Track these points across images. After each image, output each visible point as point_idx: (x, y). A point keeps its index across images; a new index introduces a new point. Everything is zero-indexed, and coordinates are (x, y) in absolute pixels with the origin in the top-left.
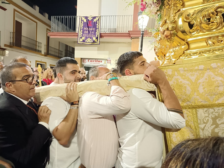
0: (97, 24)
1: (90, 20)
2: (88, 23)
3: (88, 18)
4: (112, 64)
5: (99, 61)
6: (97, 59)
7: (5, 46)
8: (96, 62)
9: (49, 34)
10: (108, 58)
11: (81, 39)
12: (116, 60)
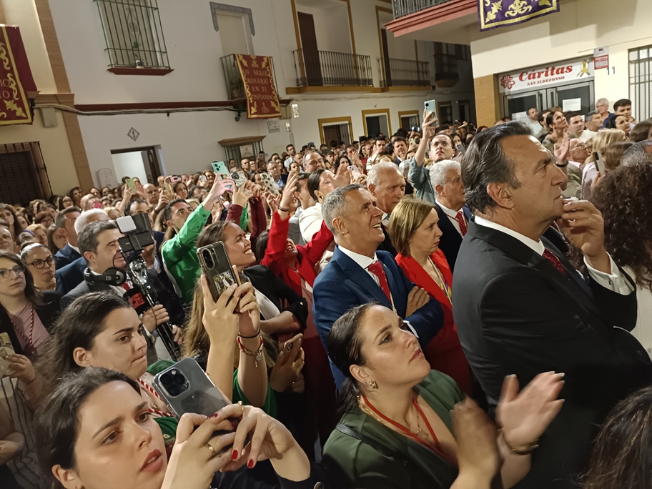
4: (613, 68)
5: (560, 71)
6: (553, 65)
7: (287, 93)
8: (550, 77)
9: (388, 28)
10: (595, 50)
11: (489, 13)
12: (630, 50)
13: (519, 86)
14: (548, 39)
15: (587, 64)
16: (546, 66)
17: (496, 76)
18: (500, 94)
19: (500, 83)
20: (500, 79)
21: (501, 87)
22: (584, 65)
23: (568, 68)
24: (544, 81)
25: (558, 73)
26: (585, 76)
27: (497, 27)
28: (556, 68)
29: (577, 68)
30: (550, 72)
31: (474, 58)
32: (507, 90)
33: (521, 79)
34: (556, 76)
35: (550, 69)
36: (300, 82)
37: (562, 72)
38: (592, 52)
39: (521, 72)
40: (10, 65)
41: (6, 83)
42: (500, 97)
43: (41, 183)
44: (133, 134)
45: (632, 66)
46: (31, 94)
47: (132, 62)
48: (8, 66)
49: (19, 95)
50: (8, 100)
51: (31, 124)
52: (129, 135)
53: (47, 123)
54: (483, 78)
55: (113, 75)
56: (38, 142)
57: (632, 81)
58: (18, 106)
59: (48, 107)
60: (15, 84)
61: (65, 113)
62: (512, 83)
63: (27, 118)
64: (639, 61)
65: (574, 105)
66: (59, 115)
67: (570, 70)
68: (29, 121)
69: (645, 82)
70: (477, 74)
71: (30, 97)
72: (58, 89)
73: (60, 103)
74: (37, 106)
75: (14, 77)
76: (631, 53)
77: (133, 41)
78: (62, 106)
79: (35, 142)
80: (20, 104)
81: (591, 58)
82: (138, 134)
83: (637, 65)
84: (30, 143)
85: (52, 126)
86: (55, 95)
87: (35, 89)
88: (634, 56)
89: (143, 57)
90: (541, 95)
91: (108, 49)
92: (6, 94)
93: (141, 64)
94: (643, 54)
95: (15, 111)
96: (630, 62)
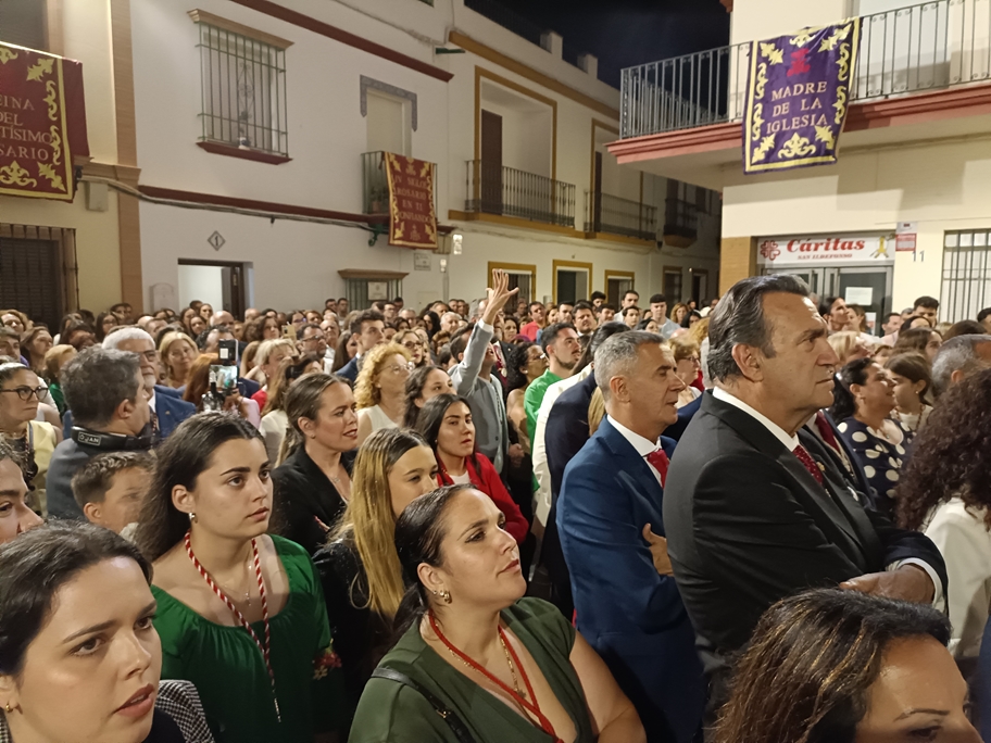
0: (842, 62)
1: (801, 46)
3: (793, 43)
4: (922, 253)
5: (847, 245)
6: (838, 236)
7: (450, 218)
8: (831, 252)
9: (610, 149)
10: (899, 224)
11: (756, 150)
12: (947, 232)
13: (785, 259)
14: (833, 199)
15: (885, 242)
16: (828, 236)
17: (755, 239)
18: (757, 266)
19: (759, 250)
20: (759, 245)
21: (760, 256)
22: (882, 243)
23: (858, 243)
24: (822, 257)
25: (843, 248)
26: (882, 258)
27: (766, 171)
28: (842, 241)
29: (872, 245)
30: (832, 245)
31: (726, 210)
32: (767, 262)
33: (789, 248)
34: (840, 251)
35: (833, 240)
36: (471, 205)
37: (850, 248)
38: (893, 227)
39: (791, 239)
40: (58, 114)
41: (47, 138)
42: (757, 269)
43: (66, 290)
44: (216, 241)
45: (948, 254)
46: (80, 161)
47: (234, 138)
48: (54, 116)
49: (61, 159)
50: (44, 163)
51: (70, 202)
52: (209, 240)
53: (92, 205)
54: (736, 239)
55: (202, 153)
56: (74, 230)
57: (947, 275)
58: (56, 174)
59: (100, 182)
60: (60, 142)
61: (122, 195)
62: (776, 252)
63: (66, 193)
64: (958, 249)
65: (862, 296)
66: (112, 196)
67: (861, 247)
68: (69, 197)
69: (964, 279)
70: (727, 232)
71: (77, 163)
72: (120, 159)
73: (118, 179)
74: (84, 178)
75: (59, 132)
76: (948, 237)
77: (241, 110)
78: (120, 184)
79: (69, 230)
80: (60, 171)
81: (893, 234)
82: (224, 242)
83: (955, 254)
84: (62, 229)
85: (99, 210)
86: (113, 167)
87: (86, 153)
88: (952, 241)
89: (251, 134)
90: (815, 276)
91: (203, 114)
92: (43, 155)
93: (246, 143)
94: (965, 241)
95: (50, 180)
96: (945, 248)
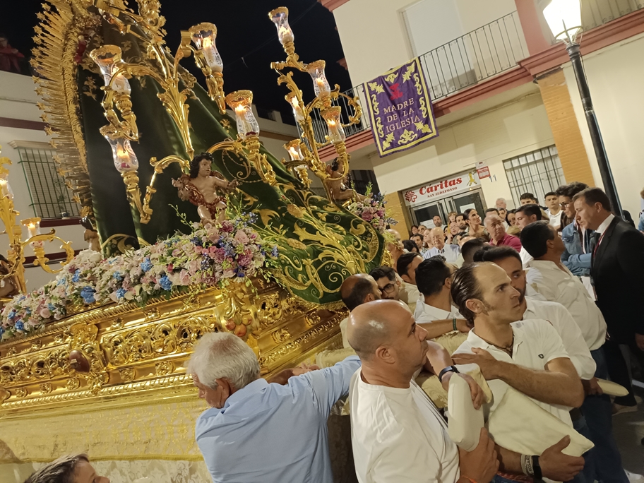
0: (417, 85)
1: (392, 81)
2: (391, 92)
3: (387, 80)
4: (494, 176)
5: (452, 183)
6: (445, 179)
8: (445, 189)
10: (476, 163)
11: (384, 143)
12: (504, 161)
16: (440, 180)
17: (400, 192)
18: (406, 207)
20: (404, 195)
21: (406, 201)
22: (471, 176)
23: (458, 180)
24: (441, 193)
27: (393, 152)
28: (449, 181)
29: (465, 178)
30: (444, 185)
31: (379, 180)
32: (411, 203)
33: (421, 193)
34: (449, 187)
39: (420, 187)
42: (407, 210)
45: (509, 173)
47: (58, 214)
54: (390, 195)
57: (512, 185)
62: (415, 197)
64: (513, 169)
70: (383, 192)
76: (505, 164)
77: (58, 195)
81: (475, 170)
83: (512, 172)
88: (508, 165)
89: (69, 208)
90: (441, 204)
91: (33, 204)
93: (67, 215)
96: (505, 170)
